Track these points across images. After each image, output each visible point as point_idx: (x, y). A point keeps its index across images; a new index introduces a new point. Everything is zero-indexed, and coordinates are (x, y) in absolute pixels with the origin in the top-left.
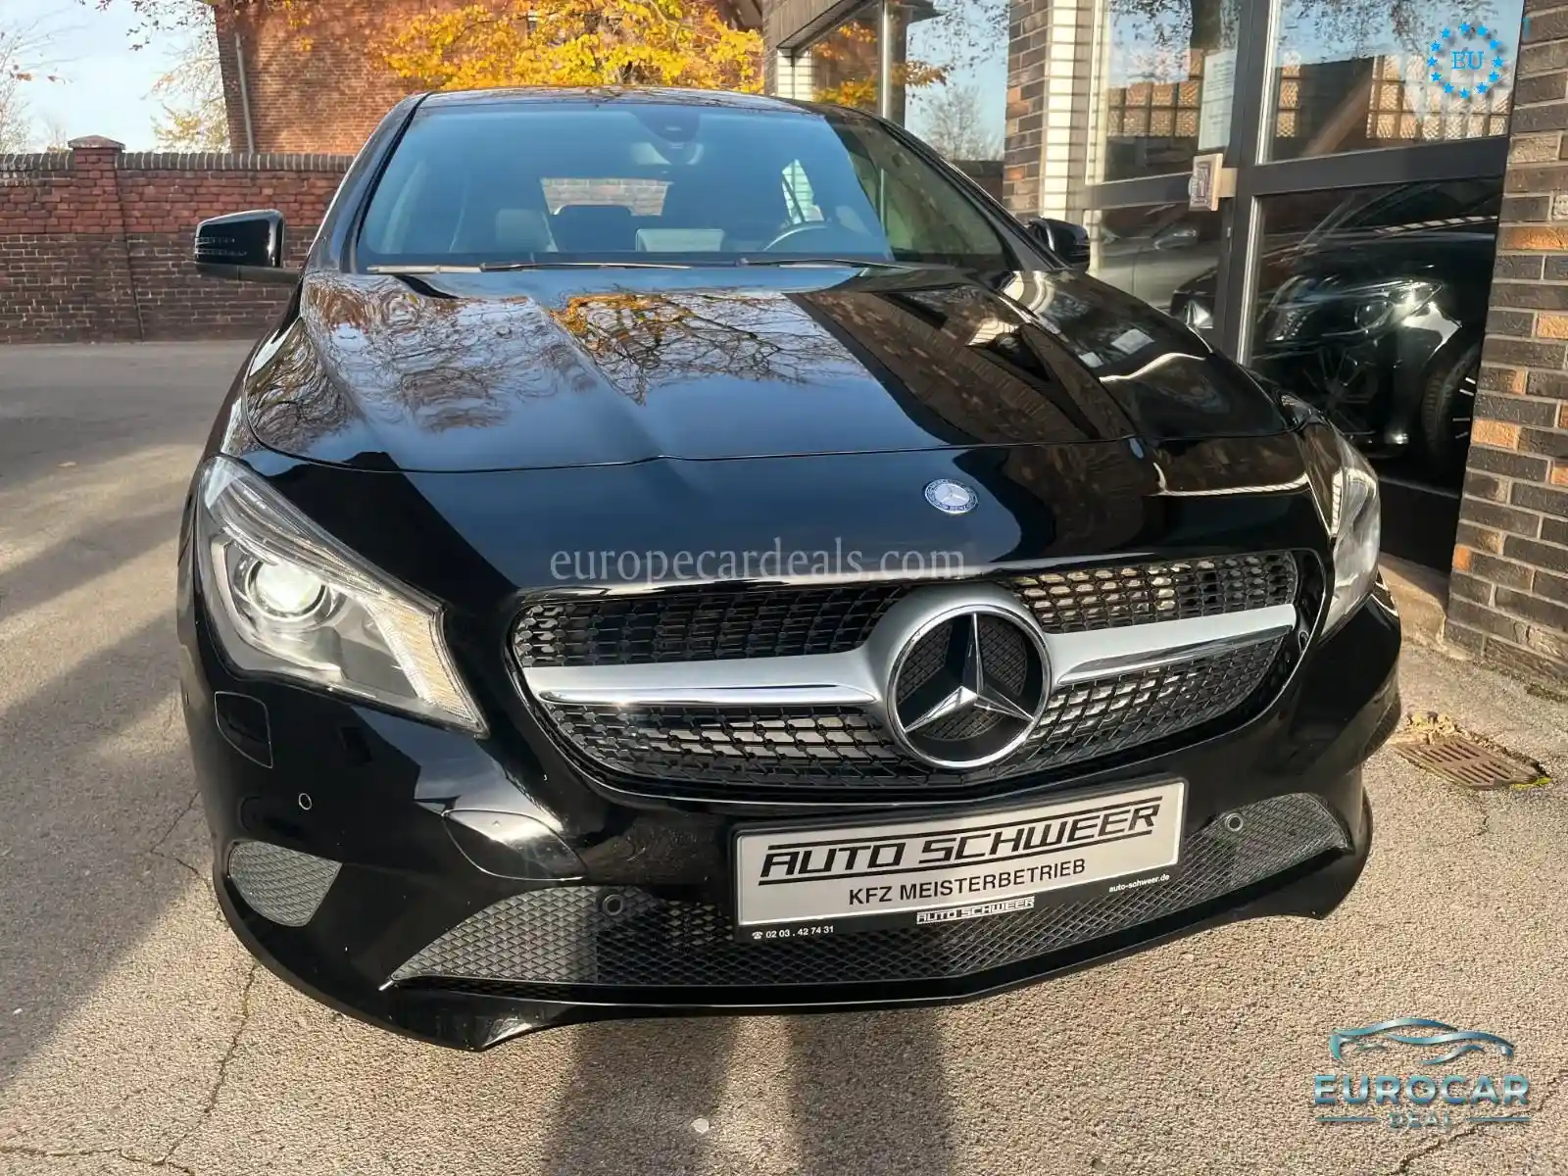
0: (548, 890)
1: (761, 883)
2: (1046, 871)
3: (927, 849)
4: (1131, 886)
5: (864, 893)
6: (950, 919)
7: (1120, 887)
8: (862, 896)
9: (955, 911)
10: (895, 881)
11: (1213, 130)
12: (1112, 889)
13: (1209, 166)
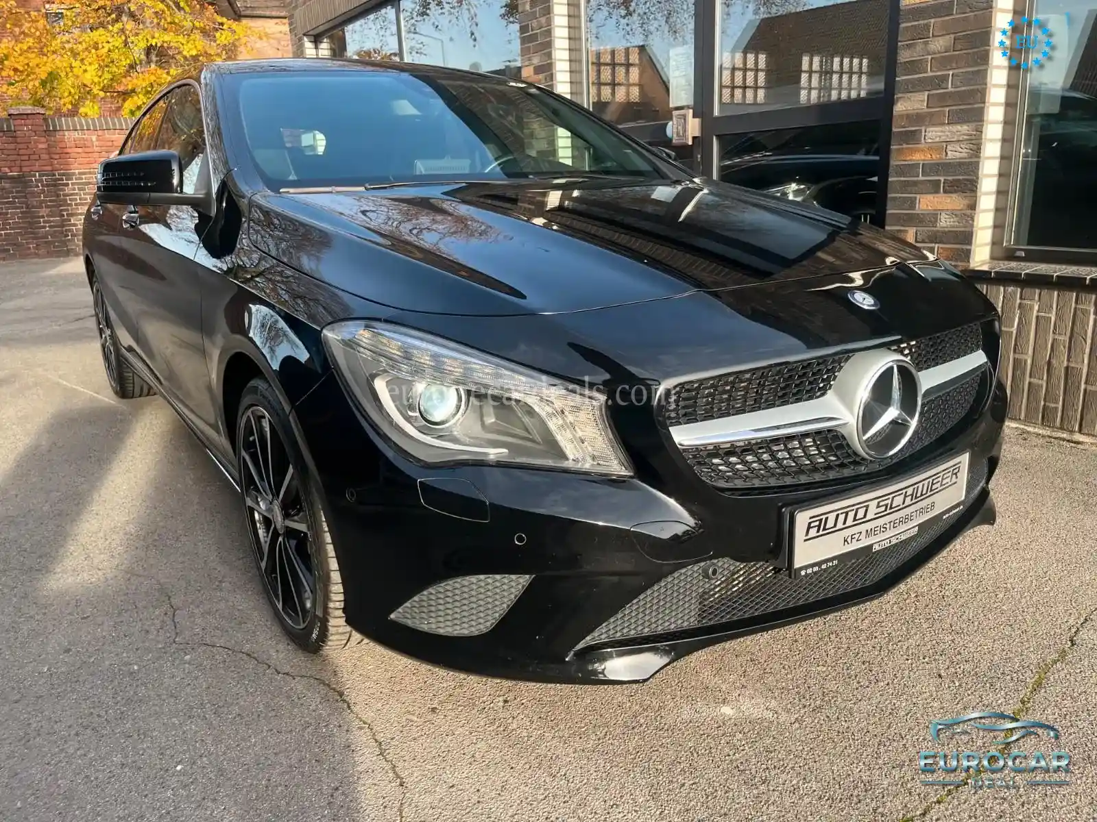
0: (689, 567)
1: (805, 540)
2: (922, 511)
3: (878, 506)
4: (951, 514)
5: (850, 538)
6: (887, 545)
7: (947, 515)
8: (849, 540)
9: (888, 541)
10: (863, 528)
11: (681, 90)
12: (944, 517)
13: (684, 117)
